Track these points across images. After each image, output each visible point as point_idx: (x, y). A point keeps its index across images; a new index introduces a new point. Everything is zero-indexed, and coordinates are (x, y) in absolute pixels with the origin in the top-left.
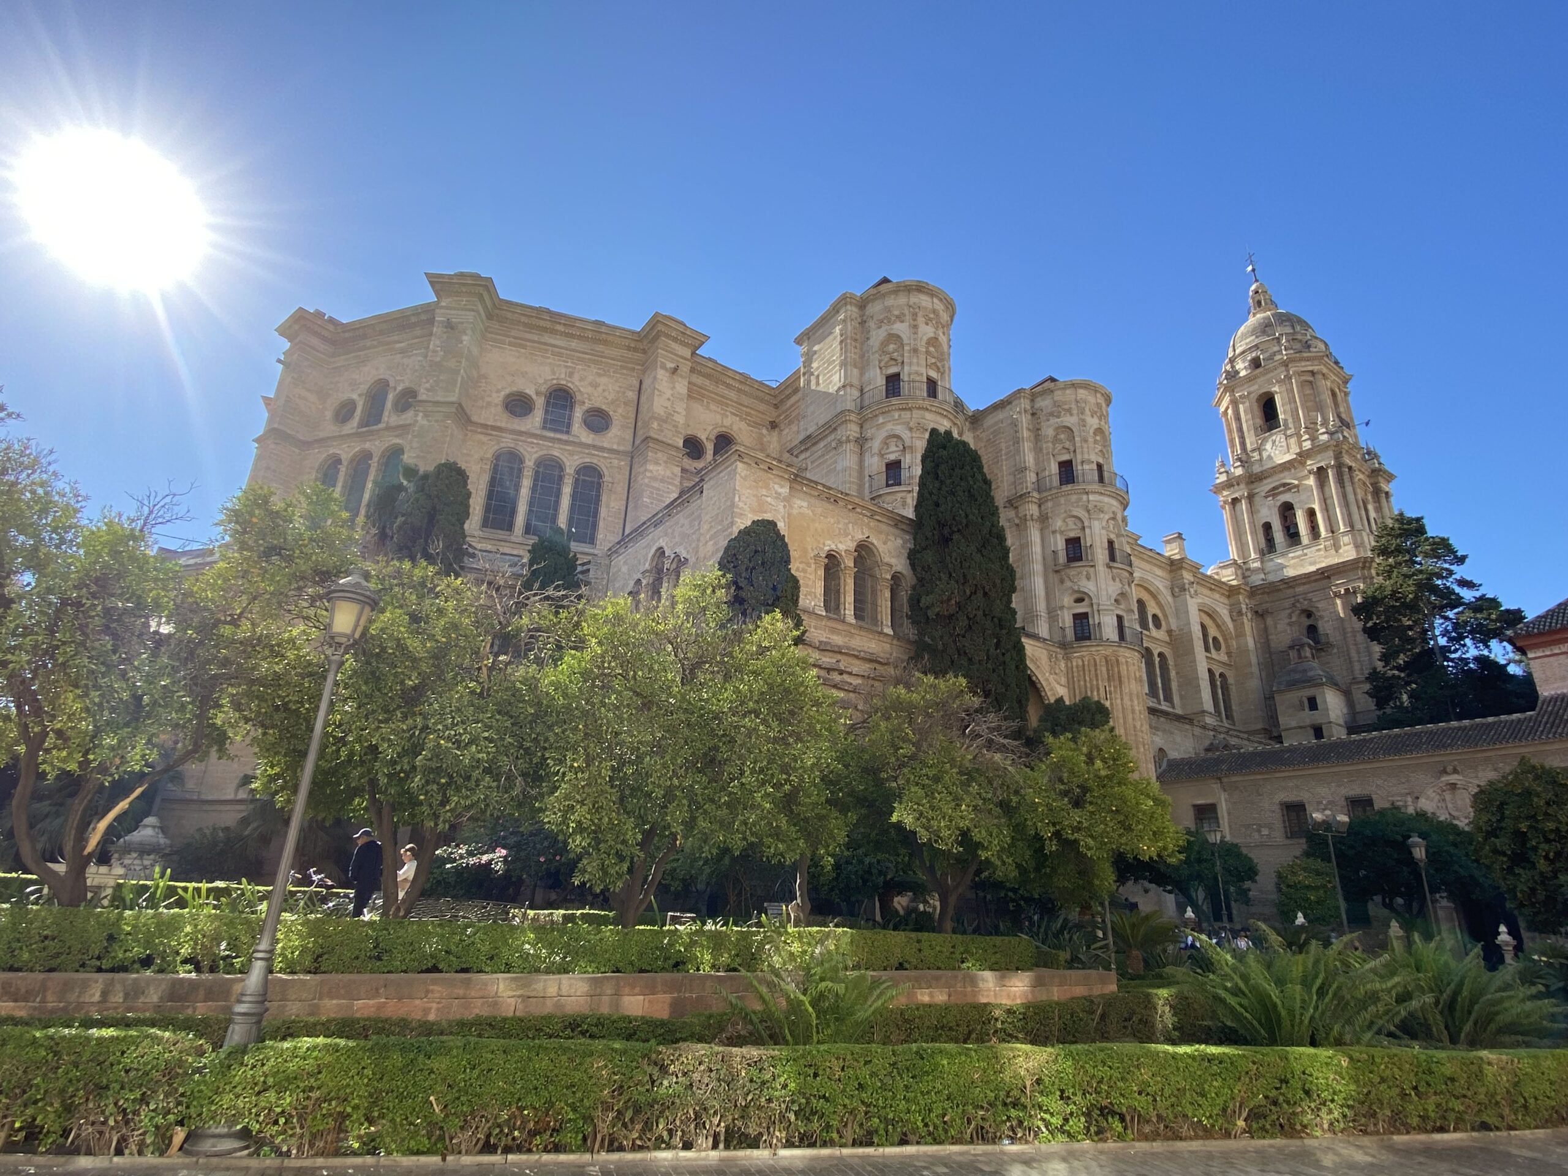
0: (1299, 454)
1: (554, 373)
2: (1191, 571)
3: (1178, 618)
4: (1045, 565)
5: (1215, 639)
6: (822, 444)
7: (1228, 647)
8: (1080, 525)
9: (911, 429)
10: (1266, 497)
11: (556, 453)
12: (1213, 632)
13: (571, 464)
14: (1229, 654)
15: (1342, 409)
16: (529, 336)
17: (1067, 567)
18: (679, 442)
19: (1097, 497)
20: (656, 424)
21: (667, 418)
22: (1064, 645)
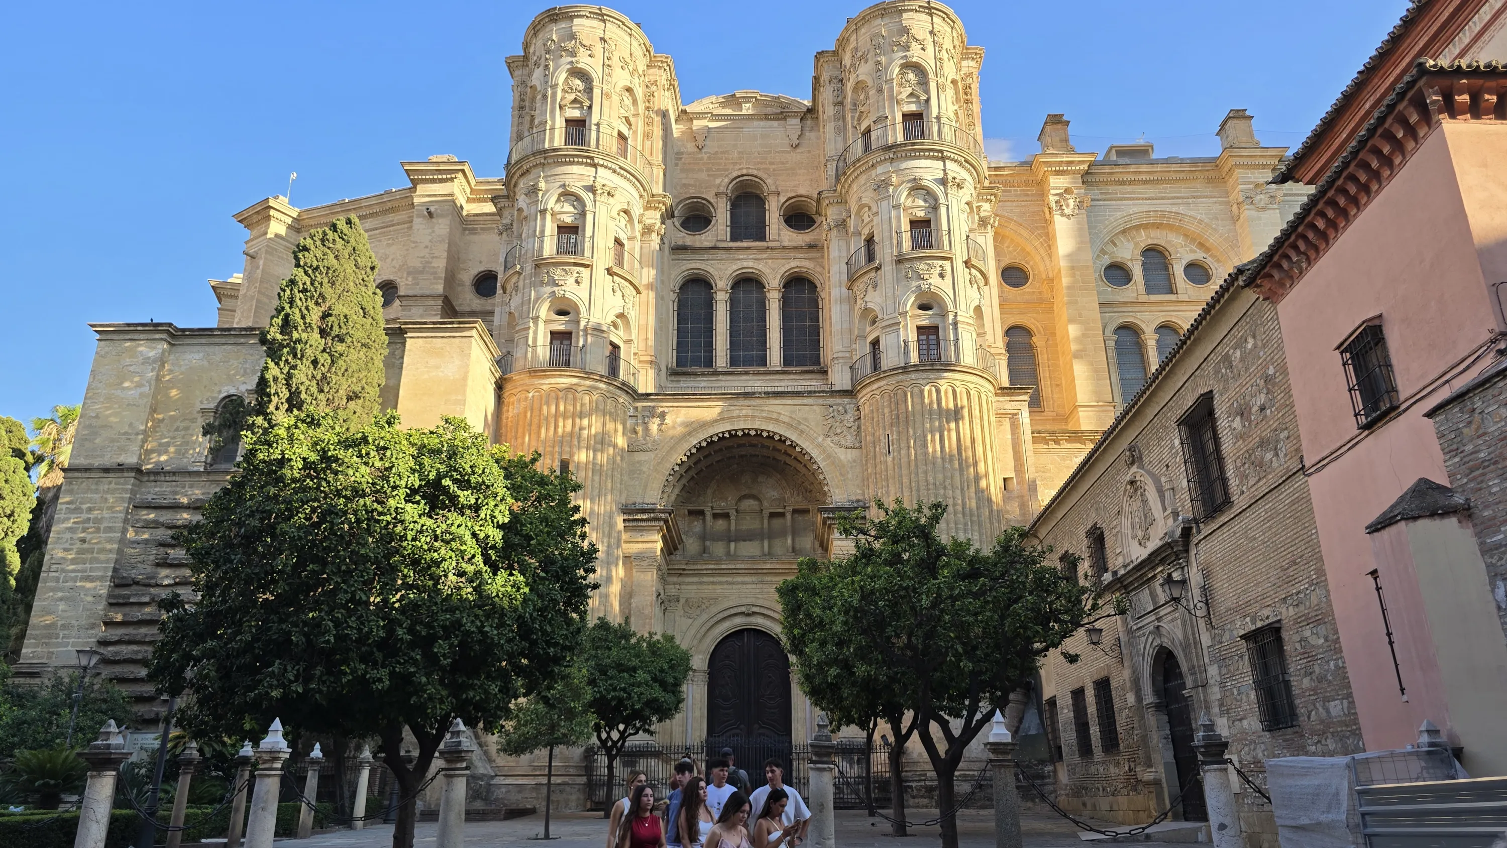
17: (852, 280)
18: (439, 288)
19: (887, 167)
20: (410, 279)
21: (424, 268)
22: (852, 392)
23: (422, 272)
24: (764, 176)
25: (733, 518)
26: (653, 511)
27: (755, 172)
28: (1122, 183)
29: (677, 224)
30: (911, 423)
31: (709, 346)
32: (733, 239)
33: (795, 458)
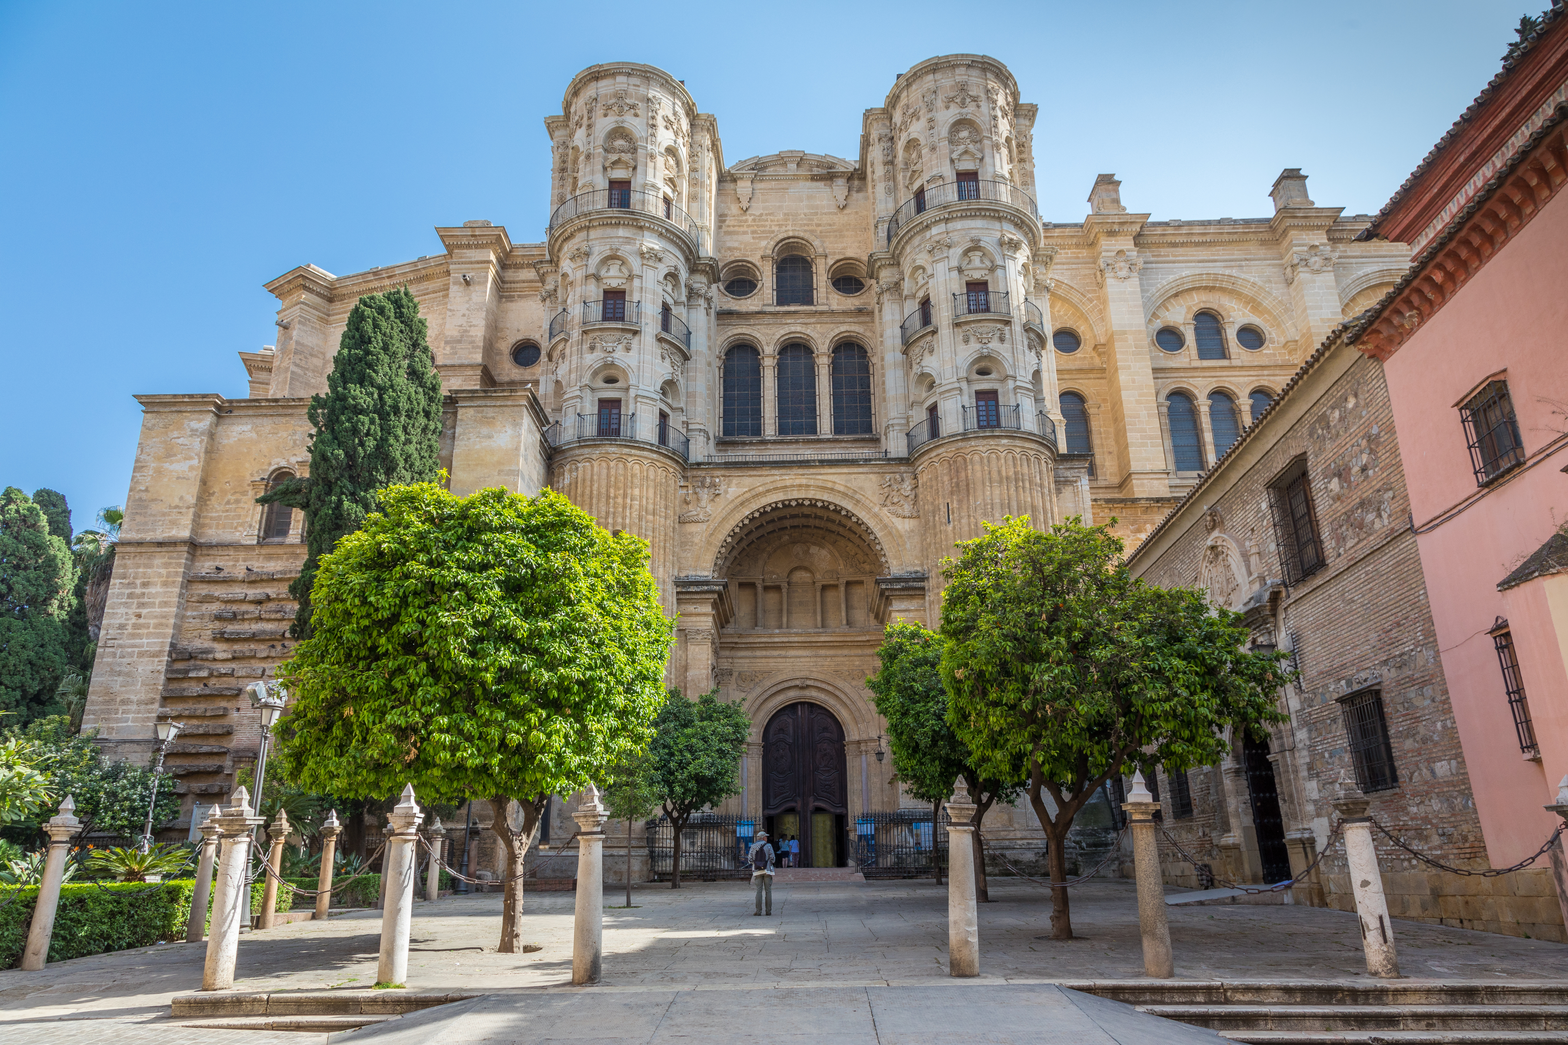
8: (926, 277)
9: (573, 260)
17: (907, 345)
18: (478, 358)
19: (942, 227)
20: (448, 348)
21: (462, 336)
22: (908, 459)
23: (459, 342)
24: (811, 238)
25: (784, 591)
26: (706, 583)
27: (801, 234)
28: (1174, 245)
29: (722, 288)
30: (971, 491)
31: (757, 414)
32: (780, 303)
33: (850, 529)
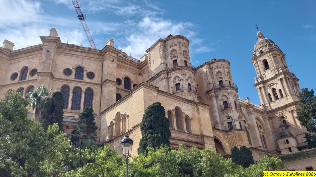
0: (276, 75)
1: (77, 63)
2: (252, 108)
3: (250, 121)
4: (218, 109)
5: (260, 126)
6: (157, 79)
7: (263, 128)
8: (227, 98)
9: (182, 75)
10: (268, 87)
11: (79, 85)
12: (259, 124)
13: (84, 88)
14: (264, 130)
15: (284, 63)
16: (69, 52)
21: (111, 74)
22: (226, 131)
